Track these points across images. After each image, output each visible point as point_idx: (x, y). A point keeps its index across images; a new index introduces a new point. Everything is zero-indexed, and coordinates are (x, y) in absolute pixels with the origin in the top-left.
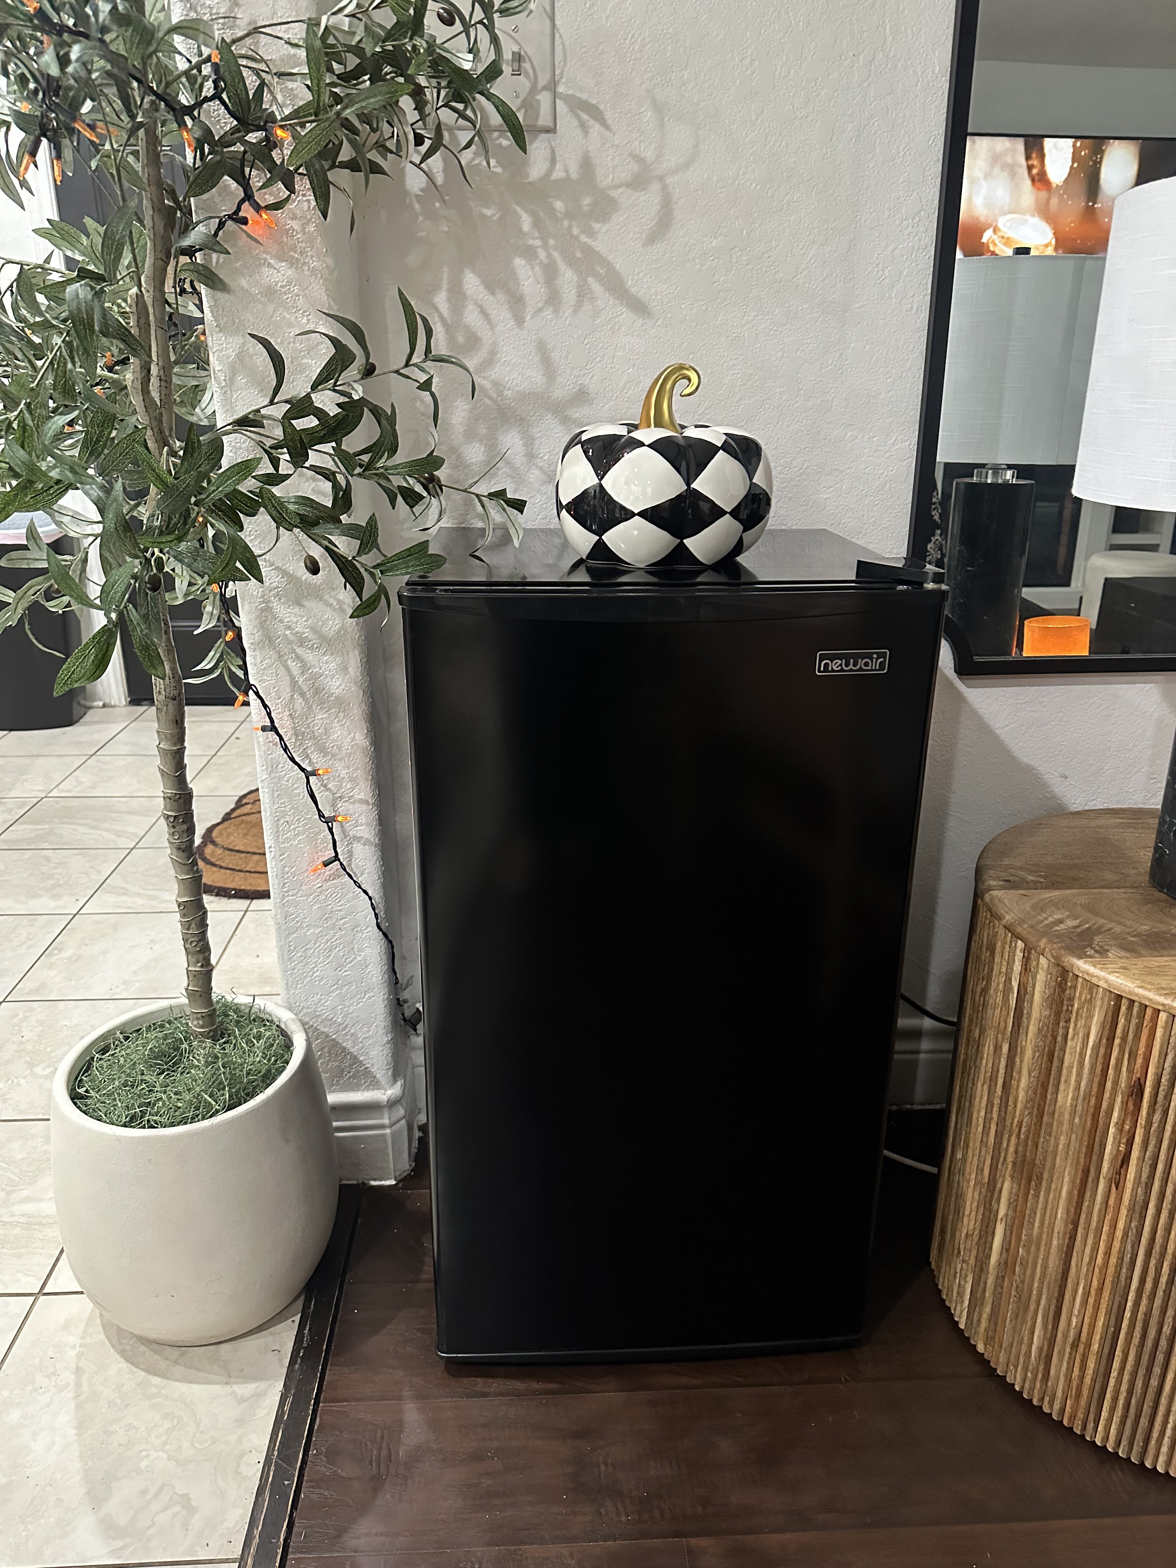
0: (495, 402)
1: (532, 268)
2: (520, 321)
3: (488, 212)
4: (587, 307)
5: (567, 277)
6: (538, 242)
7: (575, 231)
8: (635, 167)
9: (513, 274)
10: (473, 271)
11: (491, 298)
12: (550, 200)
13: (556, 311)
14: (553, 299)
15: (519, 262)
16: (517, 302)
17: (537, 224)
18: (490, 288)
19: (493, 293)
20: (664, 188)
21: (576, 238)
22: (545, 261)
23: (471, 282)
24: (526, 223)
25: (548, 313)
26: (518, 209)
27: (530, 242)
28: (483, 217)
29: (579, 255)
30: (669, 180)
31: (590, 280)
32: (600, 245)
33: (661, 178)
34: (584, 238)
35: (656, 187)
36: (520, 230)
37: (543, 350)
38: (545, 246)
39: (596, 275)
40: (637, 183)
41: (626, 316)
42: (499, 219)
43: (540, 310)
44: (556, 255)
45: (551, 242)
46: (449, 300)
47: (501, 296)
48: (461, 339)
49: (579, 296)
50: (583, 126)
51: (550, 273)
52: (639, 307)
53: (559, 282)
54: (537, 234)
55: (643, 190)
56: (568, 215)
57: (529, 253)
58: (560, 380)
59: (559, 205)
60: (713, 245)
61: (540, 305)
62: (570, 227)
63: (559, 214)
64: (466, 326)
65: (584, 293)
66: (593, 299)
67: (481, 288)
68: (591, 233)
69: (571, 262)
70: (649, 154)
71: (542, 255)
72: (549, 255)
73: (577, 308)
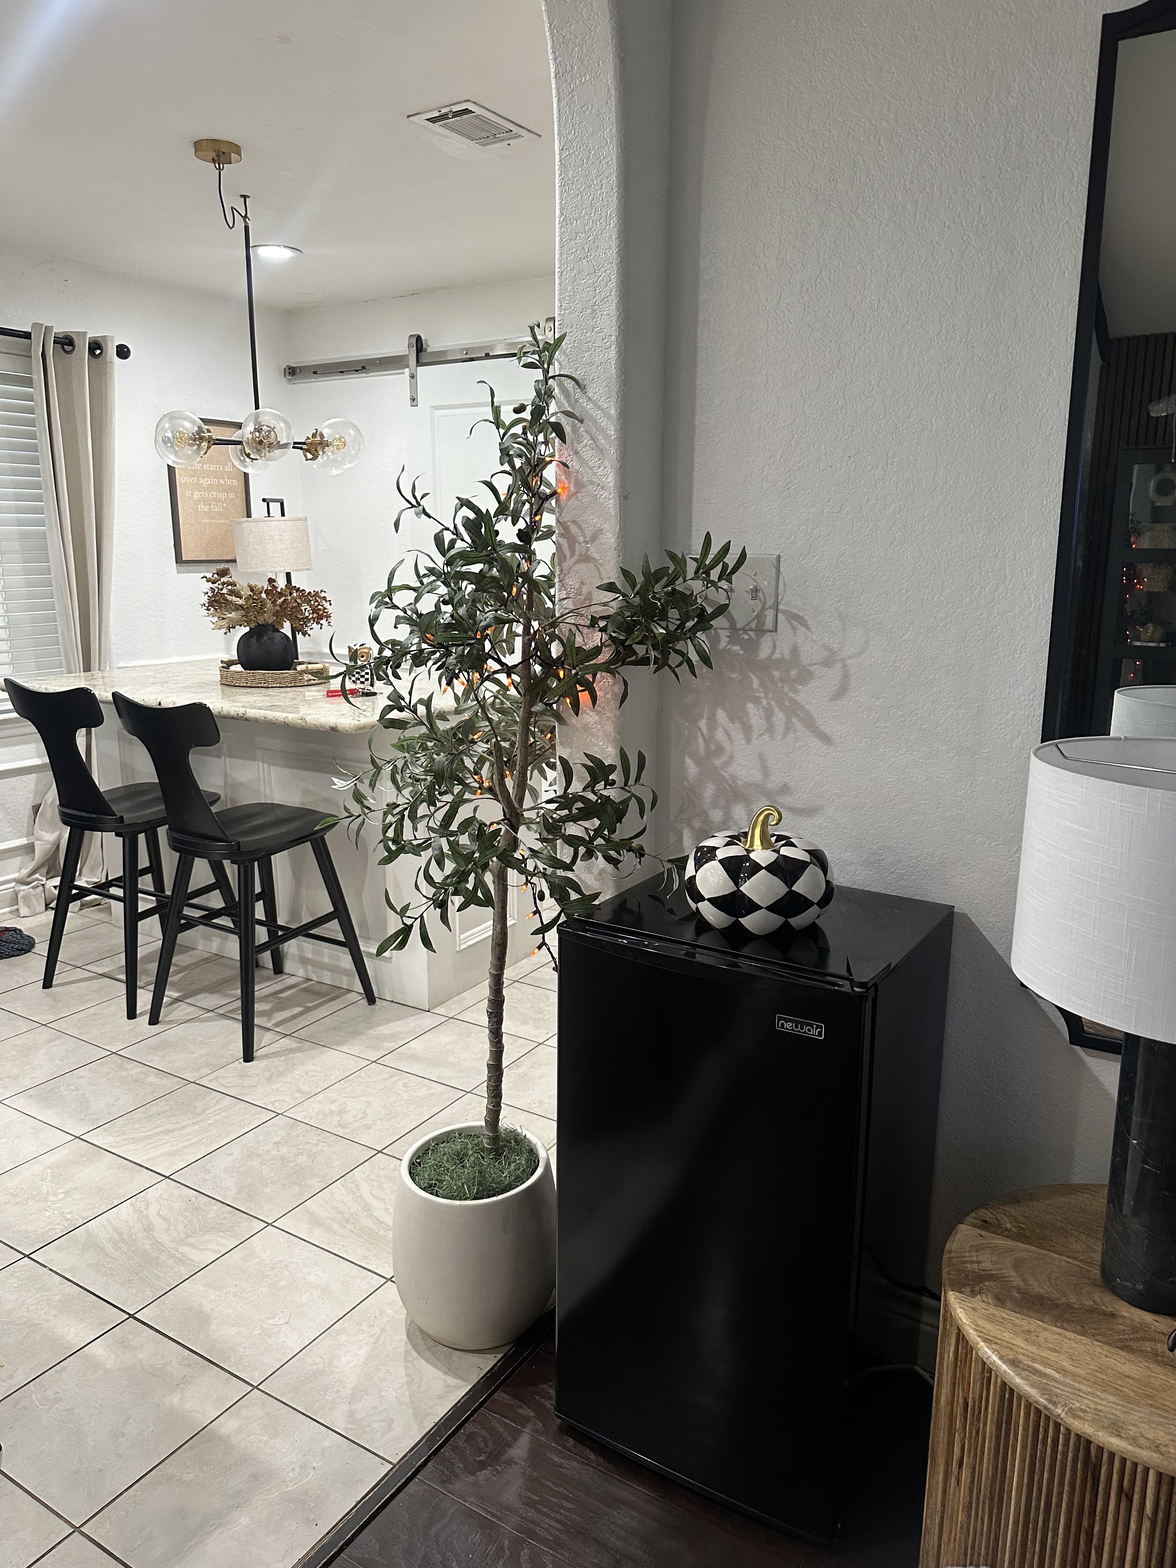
0: (731, 786)
1: (758, 710)
2: (749, 740)
3: (734, 676)
4: (791, 735)
5: (779, 717)
6: (762, 695)
7: (786, 690)
8: (826, 653)
9: (746, 713)
10: (722, 709)
11: (732, 725)
12: (772, 670)
13: (771, 737)
14: (770, 729)
15: (750, 706)
16: (747, 729)
17: (762, 684)
18: (732, 719)
19: (733, 722)
20: (844, 666)
21: (786, 694)
22: (767, 706)
23: (721, 715)
24: (756, 683)
25: (766, 737)
26: (752, 675)
27: (757, 694)
28: (731, 678)
29: (787, 704)
30: (849, 662)
31: (794, 720)
32: (800, 698)
33: (842, 660)
34: (791, 695)
35: (839, 665)
36: (752, 687)
37: (762, 758)
38: (766, 697)
39: (798, 716)
40: (827, 663)
41: (816, 743)
42: (739, 680)
43: (761, 735)
44: (773, 703)
45: (770, 695)
46: (708, 724)
47: (738, 725)
48: (713, 747)
49: (787, 729)
50: (794, 628)
51: (769, 714)
52: (826, 739)
53: (774, 719)
54: (761, 690)
55: (831, 667)
56: (782, 680)
57: (756, 701)
58: (772, 778)
59: (776, 674)
60: (876, 703)
61: (761, 732)
62: (783, 687)
63: (776, 679)
64: (717, 741)
65: (789, 728)
66: (795, 731)
67: (727, 719)
68: (796, 691)
69: (782, 708)
70: (835, 646)
71: (764, 702)
72: (769, 703)
73: (784, 736)
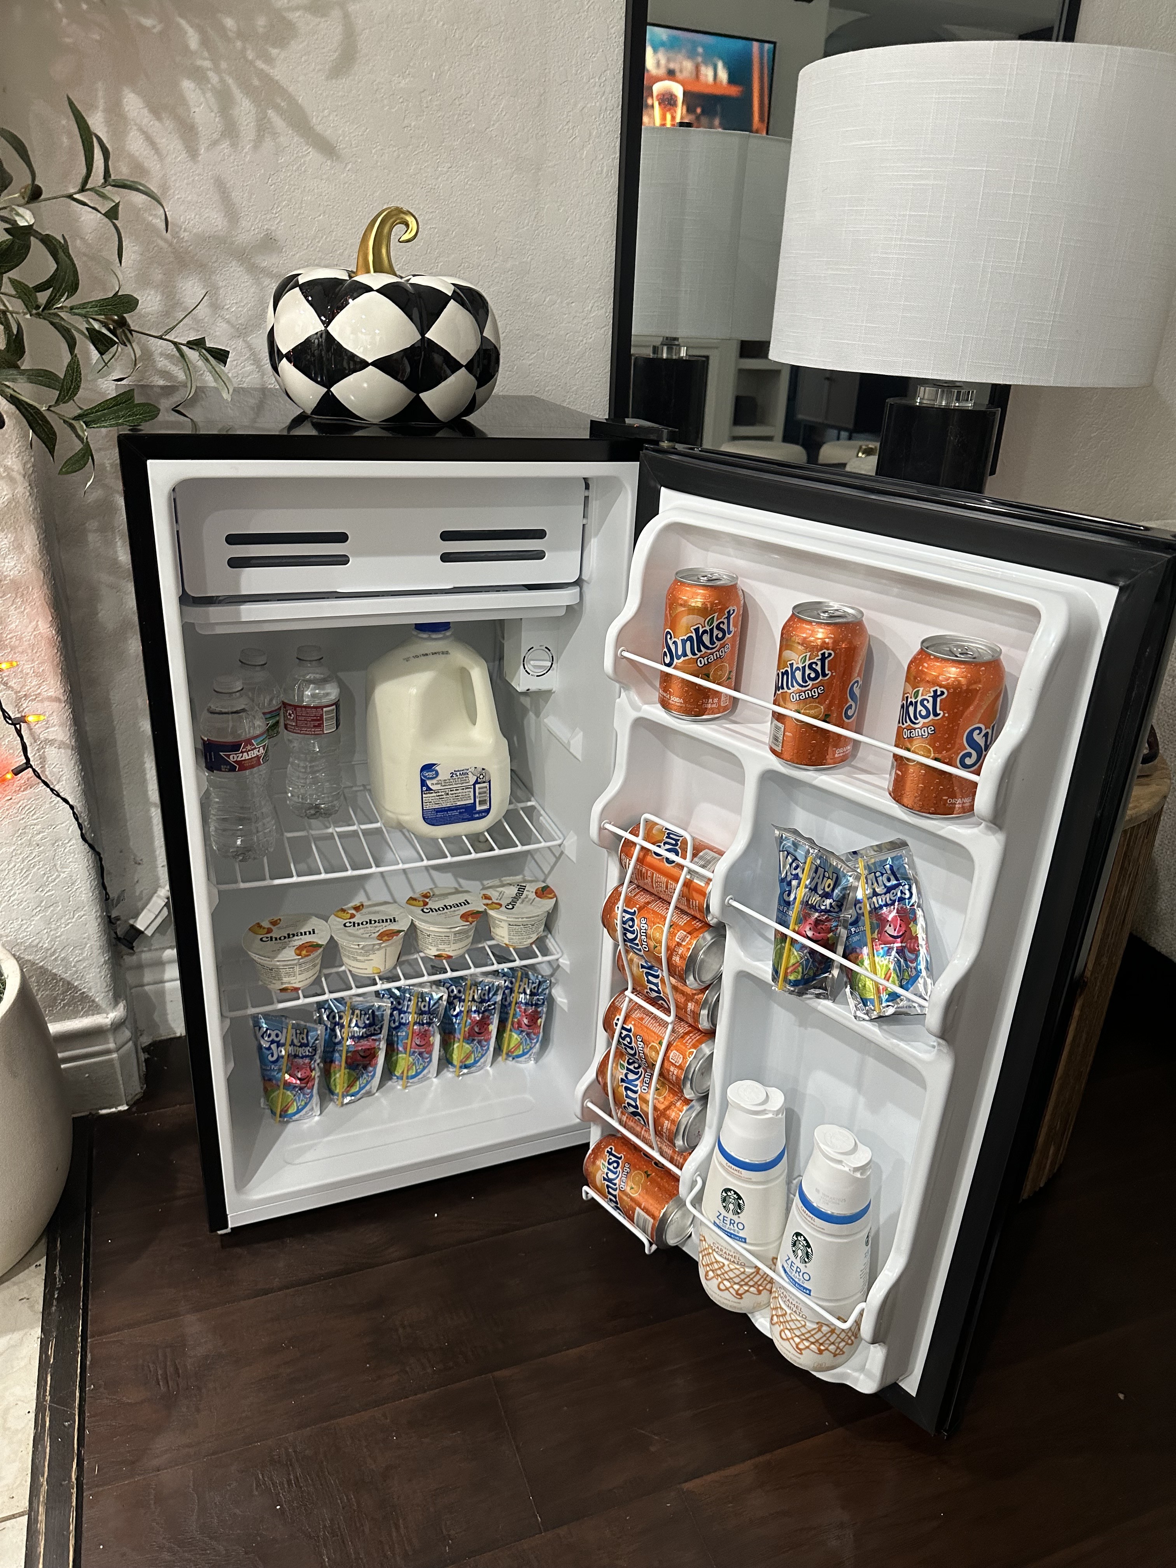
0: (171, 245)
1: (204, 93)
2: (193, 153)
3: (148, 22)
4: (268, 144)
5: (244, 108)
6: (207, 64)
7: (250, 55)
9: (182, 100)
10: (134, 91)
11: (157, 124)
12: (219, 15)
13: (234, 145)
14: (230, 131)
15: (187, 85)
16: (188, 131)
17: (205, 42)
18: (156, 111)
19: (159, 119)
20: (346, 16)
21: (251, 63)
22: (218, 86)
23: (133, 103)
24: (193, 40)
25: (225, 145)
26: (183, 22)
27: (199, 62)
28: (140, 26)
29: (256, 82)
30: (351, 8)
31: (271, 113)
32: (278, 73)
33: (342, 5)
34: (260, 64)
35: (336, 14)
36: (186, 47)
37: (222, 188)
38: (216, 69)
39: (277, 108)
40: (316, 7)
41: (312, 156)
42: (161, 33)
43: (215, 143)
44: (230, 81)
45: (224, 65)
46: (108, 123)
47: (169, 124)
48: (125, 170)
49: (259, 131)
51: (225, 101)
52: (327, 148)
53: (235, 112)
54: (206, 54)
55: (323, 16)
56: (240, 35)
57: (199, 76)
58: (243, 223)
59: (229, 23)
60: (401, 85)
61: (215, 136)
62: (244, 49)
63: (230, 34)
64: (131, 156)
65: (263, 128)
66: (275, 135)
67: (145, 111)
68: (269, 60)
69: (248, 90)
71: (214, 78)
72: (222, 81)
73: (258, 143)
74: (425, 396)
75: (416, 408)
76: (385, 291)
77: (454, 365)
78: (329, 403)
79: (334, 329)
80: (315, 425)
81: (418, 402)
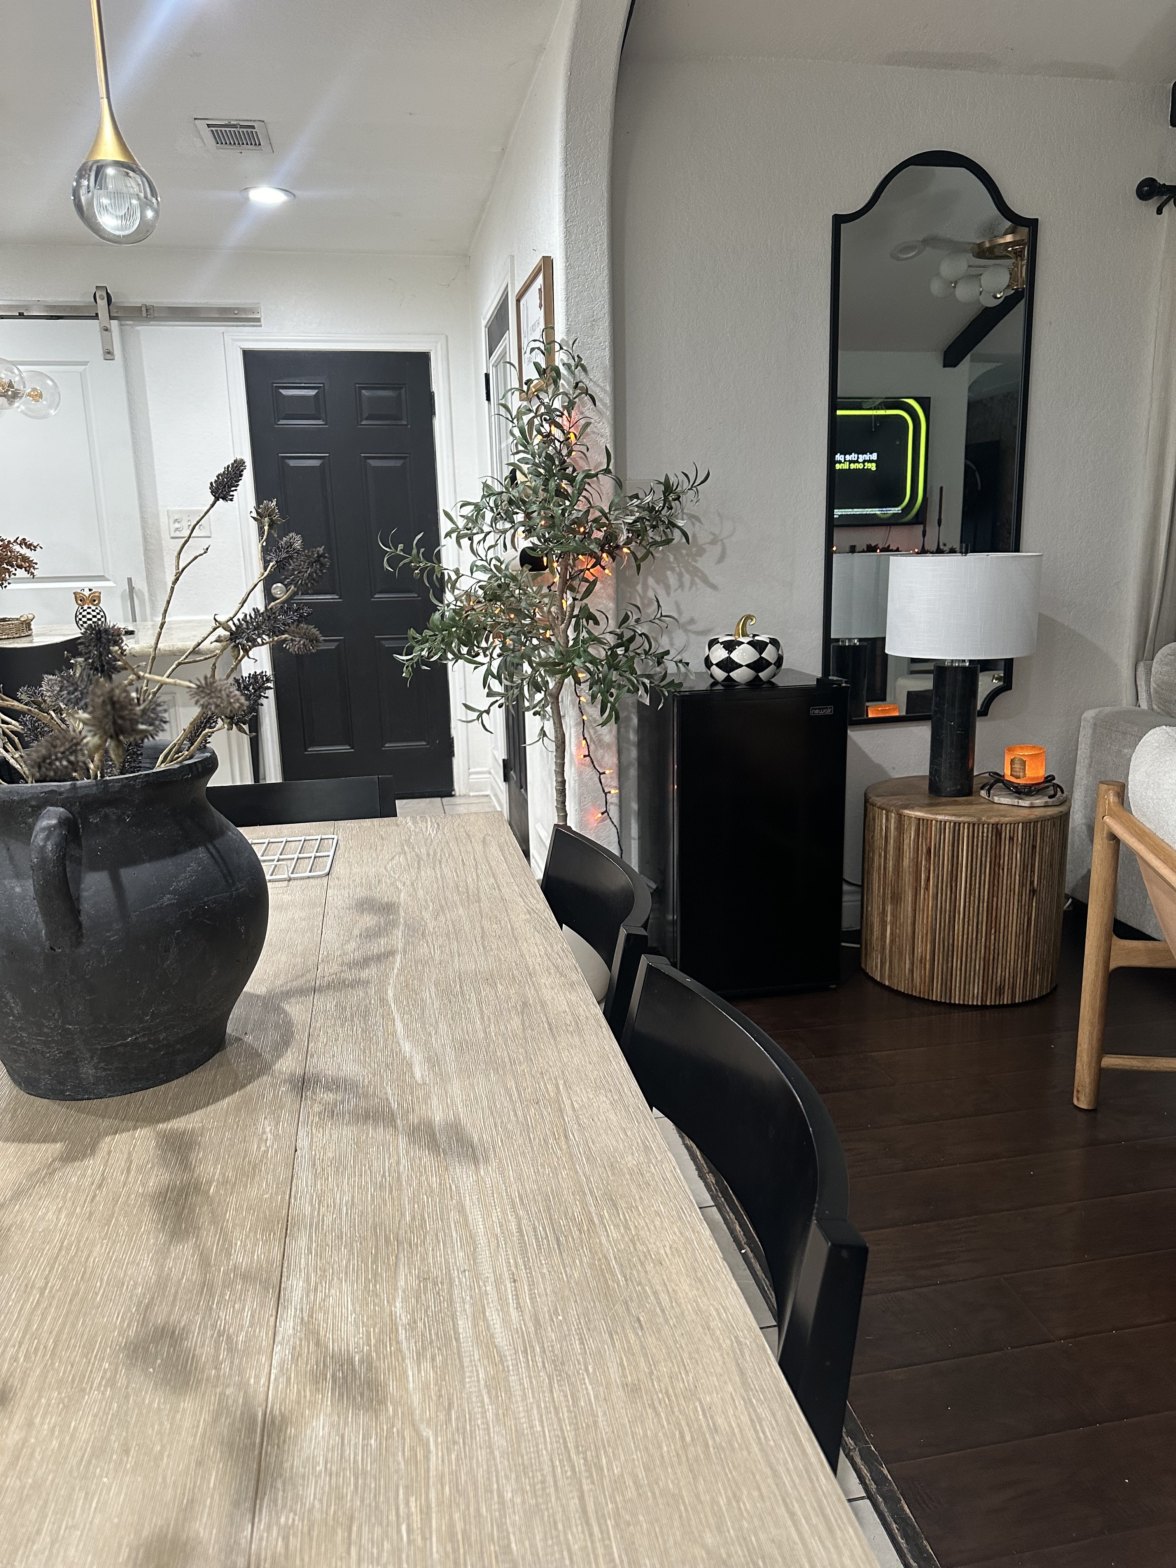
1: (674, 575)
2: (668, 594)
4: (694, 588)
5: (687, 578)
6: (676, 565)
7: (690, 561)
8: (712, 537)
9: (667, 578)
10: (651, 577)
11: (658, 586)
13: (682, 590)
14: (681, 586)
15: (669, 573)
16: (667, 588)
17: (675, 559)
18: (658, 582)
19: (658, 584)
20: (723, 544)
21: (690, 563)
22: (678, 572)
23: (651, 581)
24: (672, 559)
25: (679, 591)
27: (673, 565)
29: (691, 569)
30: (725, 541)
31: (695, 578)
32: (698, 565)
33: (722, 540)
34: (693, 563)
35: (720, 543)
36: (669, 562)
38: (679, 566)
39: (697, 576)
40: (713, 542)
41: (709, 590)
43: (677, 589)
44: (683, 570)
45: (681, 565)
46: (642, 587)
47: (662, 585)
48: (646, 602)
49: (691, 584)
50: (693, 524)
51: (680, 575)
52: (714, 587)
53: (684, 579)
54: (675, 563)
55: (715, 545)
56: (687, 555)
57: (673, 570)
59: (684, 552)
60: (742, 563)
61: (677, 587)
62: (688, 560)
65: (693, 583)
66: (696, 585)
67: (654, 583)
68: (696, 561)
69: (688, 571)
70: (717, 532)
71: (677, 569)
72: (680, 570)
73: (690, 588)
74: (760, 674)
75: (757, 678)
76: (748, 643)
77: (770, 664)
78: (729, 678)
79: (731, 656)
80: (723, 685)
81: (758, 676)
